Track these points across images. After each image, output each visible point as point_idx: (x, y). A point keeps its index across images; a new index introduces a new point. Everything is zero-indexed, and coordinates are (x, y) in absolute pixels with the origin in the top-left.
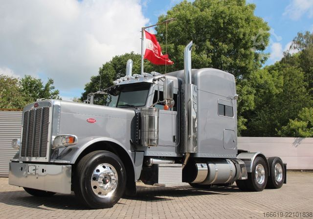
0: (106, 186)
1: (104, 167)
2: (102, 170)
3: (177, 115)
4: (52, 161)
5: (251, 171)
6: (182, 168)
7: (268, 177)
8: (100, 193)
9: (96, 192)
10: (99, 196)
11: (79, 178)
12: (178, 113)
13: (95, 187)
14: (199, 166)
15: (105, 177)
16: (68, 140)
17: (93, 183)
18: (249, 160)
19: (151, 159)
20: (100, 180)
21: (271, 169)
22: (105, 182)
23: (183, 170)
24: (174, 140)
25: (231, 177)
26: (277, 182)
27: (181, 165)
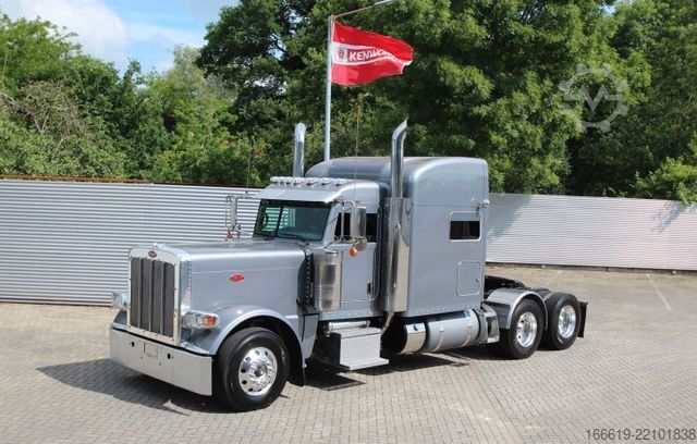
0: (259, 380)
1: (257, 353)
2: (256, 356)
3: (377, 250)
4: (183, 345)
5: (508, 327)
6: (379, 336)
7: (544, 332)
8: (251, 390)
9: (245, 388)
10: (250, 393)
11: (222, 373)
12: (377, 246)
13: (244, 382)
14: (409, 328)
15: (259, 367)
16: (206, 320)
17: (242, 377)
18: (507, 307)
19: (330, 324)
20: (251, 372)
21: (550, 319)
22: (258, 374)
23: (382, 338)
24: (369, 291)
25: (469, 337)
26: (561, 338)
27: (379, 330)
